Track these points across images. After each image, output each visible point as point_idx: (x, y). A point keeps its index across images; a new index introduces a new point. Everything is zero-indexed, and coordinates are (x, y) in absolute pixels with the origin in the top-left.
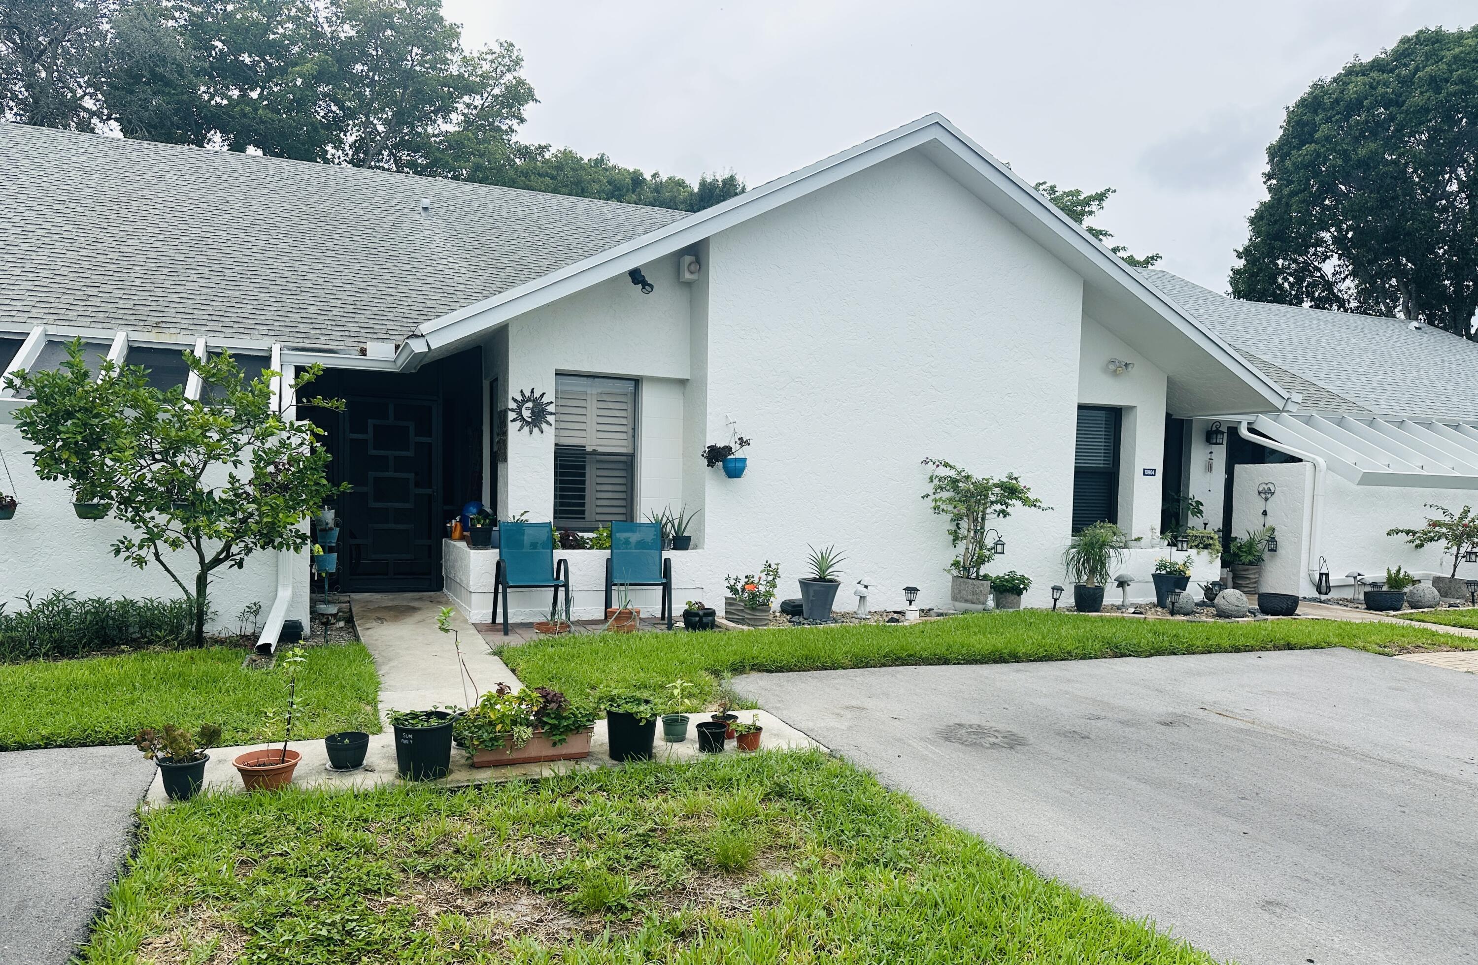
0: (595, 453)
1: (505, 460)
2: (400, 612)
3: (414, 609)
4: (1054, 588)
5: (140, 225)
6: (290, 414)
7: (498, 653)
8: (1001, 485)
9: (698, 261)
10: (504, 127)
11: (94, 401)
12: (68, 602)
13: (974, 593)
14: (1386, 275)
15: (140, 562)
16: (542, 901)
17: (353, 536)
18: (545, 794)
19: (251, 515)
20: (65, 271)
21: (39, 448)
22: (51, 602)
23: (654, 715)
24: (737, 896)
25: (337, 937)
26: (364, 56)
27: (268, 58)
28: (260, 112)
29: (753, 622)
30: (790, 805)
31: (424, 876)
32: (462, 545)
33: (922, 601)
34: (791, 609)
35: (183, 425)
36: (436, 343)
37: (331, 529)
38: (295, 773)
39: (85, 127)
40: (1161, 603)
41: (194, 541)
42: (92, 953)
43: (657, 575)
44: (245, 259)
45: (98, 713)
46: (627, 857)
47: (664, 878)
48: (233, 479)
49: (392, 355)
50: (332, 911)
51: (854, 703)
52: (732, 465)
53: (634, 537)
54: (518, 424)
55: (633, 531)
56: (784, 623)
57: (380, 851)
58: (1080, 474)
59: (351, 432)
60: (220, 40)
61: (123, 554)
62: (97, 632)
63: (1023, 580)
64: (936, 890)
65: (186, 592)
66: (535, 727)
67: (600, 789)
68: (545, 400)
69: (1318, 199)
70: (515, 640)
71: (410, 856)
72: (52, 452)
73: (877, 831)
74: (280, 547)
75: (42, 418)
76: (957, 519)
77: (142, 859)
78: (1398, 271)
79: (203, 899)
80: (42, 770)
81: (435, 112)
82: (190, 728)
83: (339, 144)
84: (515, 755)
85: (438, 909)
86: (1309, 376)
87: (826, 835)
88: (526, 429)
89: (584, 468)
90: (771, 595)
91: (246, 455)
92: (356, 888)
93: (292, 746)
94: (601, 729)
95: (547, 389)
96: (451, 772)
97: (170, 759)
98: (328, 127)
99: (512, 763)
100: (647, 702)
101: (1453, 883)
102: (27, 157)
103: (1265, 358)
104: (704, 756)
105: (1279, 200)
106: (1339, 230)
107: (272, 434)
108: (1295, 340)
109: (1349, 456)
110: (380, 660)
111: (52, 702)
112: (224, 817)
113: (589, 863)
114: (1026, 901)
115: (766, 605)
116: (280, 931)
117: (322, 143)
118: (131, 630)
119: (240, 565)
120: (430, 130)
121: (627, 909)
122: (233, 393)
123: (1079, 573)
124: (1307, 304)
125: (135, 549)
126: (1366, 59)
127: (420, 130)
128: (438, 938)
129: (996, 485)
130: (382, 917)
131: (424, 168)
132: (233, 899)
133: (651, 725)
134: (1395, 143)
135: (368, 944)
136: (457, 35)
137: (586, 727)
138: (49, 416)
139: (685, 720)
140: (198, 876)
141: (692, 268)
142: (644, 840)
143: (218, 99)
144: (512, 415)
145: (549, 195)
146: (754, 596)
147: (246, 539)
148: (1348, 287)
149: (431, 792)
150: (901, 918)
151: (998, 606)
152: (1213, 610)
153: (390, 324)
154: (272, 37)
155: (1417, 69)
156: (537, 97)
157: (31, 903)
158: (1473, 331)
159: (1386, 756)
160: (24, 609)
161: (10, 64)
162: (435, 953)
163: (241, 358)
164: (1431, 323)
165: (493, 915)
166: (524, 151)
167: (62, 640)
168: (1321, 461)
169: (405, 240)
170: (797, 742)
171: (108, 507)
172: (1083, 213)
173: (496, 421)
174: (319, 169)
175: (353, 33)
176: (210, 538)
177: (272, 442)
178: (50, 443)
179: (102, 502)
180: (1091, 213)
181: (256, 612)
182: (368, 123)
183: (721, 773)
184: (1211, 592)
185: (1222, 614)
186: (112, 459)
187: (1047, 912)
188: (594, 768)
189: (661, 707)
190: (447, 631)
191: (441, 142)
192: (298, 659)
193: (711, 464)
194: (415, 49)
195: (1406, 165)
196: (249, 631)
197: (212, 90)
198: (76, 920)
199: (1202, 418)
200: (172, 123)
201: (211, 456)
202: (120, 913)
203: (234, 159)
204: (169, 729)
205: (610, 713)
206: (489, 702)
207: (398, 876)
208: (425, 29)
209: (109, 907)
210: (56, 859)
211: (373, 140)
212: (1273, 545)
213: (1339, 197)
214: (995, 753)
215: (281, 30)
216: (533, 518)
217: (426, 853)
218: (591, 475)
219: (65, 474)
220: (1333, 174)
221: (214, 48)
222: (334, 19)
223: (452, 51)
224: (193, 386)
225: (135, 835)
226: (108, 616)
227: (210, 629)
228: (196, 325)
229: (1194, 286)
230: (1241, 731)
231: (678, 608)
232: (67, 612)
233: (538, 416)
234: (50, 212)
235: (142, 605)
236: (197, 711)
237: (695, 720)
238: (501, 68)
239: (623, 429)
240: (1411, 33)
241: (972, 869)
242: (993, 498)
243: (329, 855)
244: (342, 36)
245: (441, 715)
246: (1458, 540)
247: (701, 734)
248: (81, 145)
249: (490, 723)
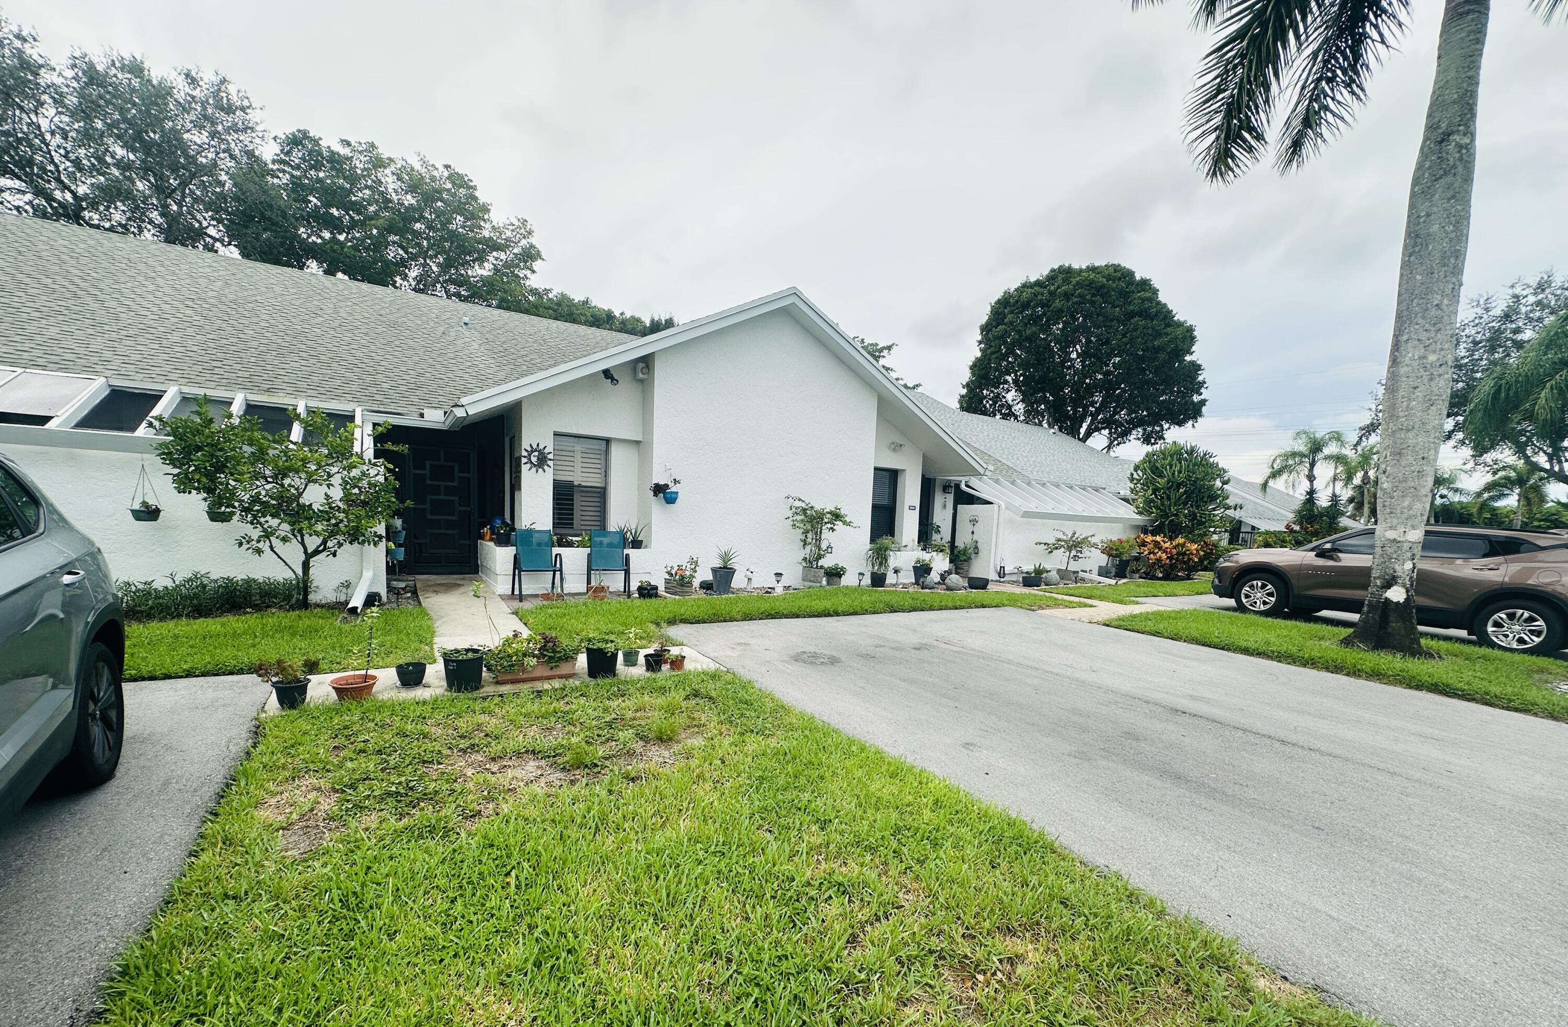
0: (580, 486)
1: (520, 489)
2: (449, 587)
3: (459, 585)
4: (860, 574)
5: (255, 320)
6: (369, 454)
7: (516, 613)
8: (831, 513)
9: (647, 367)
10: (522, 276)
11: (219, 439)
12: (204, 579)
13: (815, 576)
14: (1038, 402)
15: (259, 551)
16: (543, 763)
17: (416, 537)
18: (545, 699)
19: (342, 521)
20: (195, 348)
21: (176, 471)
22: (190, 580)
23: (617, 650)
24: (667, 756)
25: (403, 791)
26: (421, 218)
27: (351, 213)
28: (346, 250)
29: (683, 594)
30: (701, 702)
31: (464, 751)
32: (491, 544)
33: (785, 581)
34: (706, 586)
35: (289, 458)
36: (472, 411)
37: (400, 532)
38: (374, 690)
39: (210, 249)
40: (917, 583)
41: (299, 538)
42: (221, 811)
43: (620, 562)
44: (335, 349)
45: (227, 653)
46: (598, 736)
47: (622, 746)
48: (327, 497)
49: (443, 419)
50: (400, 775)
51: (742, 641)
52: (668, 496)
53: (606, 541)
54: (529, 466)
55: (605, 536)
56: (702, 594)
57: (434, 736)
58: (875, 507)
59: (414, 468)
60: (314, 196)
61: (245, 546)
62: (227, 600)
63: (843, 569)
64: (785, 745)
65: (294, 572)
66: (538, 658)
67: (581, 695)
68: (546, 451)
69: (1005, 357)
70: (527, 605)
71: (455, 739)
72: (186, 474)
73: (753, 714)
74: (363, 542)
75: (177, 450)
76: (806, 532)
77: (261, 748)
78: (1045, 400)
79: (306, 772)
80: (184, 692)
81: (474, 261)
82: (297, 662)
83: (405, 277)
84: (525, 676)
85: (473, 771)
86: (997, 457)
87: (723, 717)
88: (534, 469)
89: (573, 495)
90: (694, 577)
91: (336, 480)
92: (417, 760)
93: (371, 672)
94: (582, 660)
95: (548, 444)
96: (483, 687)
97: (281, 682)
98: (397, 264)
99: (524, 681)
100: (612, 642)
101: (1059, 729)
102: (162, 266)
103: (975, 445)
104: (648, 674)
105: (985, 356)
106: (1016, 375)
107: (355, 467)
108: (991, 436)
109: (1017, 502)
110: (435, 617)
111: (192, 647)
112: (322, 719)
113: (574, 740)
114: (836, 749)
115: (690, 584)
116: (362, 789)
117: (392, 275)
118: (254, 598)
119: (334, 554)
120: (470, 272)
121: (598, 766)
122: (325, 438)
123: (873, 565)
124: (998, 417)
125: (254, 543)
126: (1033, 279)
127: (463, 272)
128: (472, 788)
129: (828, 513)
130: (434, 778)
131: (468, 297)
132: (328, 771)
133: (615, 656)
134: (1046, 328)
135: (424, 794)
136: (488, 211)
137: (572, 658)
138: (184, 448)
139: (637, 653)
140: (302, 757)
141: (644, 370)
142: (610, 725)
143: (314, 238)
144: (524, 460)
145: (551, 321)
146: (682, 578)
147: (338, 537)
148: (1019, 408)
149: (469, 699)
150: (764, 762)
151: (828, 584)
152: (944, 587)
153: (441, 399)
154: (354, 199)
155: (1058, 287)
156: (543, 257)
157: (174, 781)
158: (1081, 436)
159: (1030, 664)
160: (170, 584)
161: (146, 198)
162: (470, 797)
163: (332, 416)
164: (1060, 430)
165: (510, 773)
166: (534, 292)
167: (201, 605)
168: (1003, 504)
169: (452, 343)
170: (709, 665)
171: (232, 514)
172: (879, 357)
173: (514, 464)
174: (389, 292)
175: (413, 202)
176: (311, 535)
177: (355, 473)
178: (184, 468)
179: (228, 510)
180: (884, 357)
181: (348, 587)
182: (425, 265)
183: (659, 684)
184: (943, 577)
185: (949, 589)
186: (235, 480)
187: (848, 754)
188: (577, 683)
189: (621, 644)
190: (479, 597)
191: (477, 282)
192: (375, 615)
193: (655, 495)
194: (458, 217)
195: (1051, 341)
196: (343, 599)
197: (309, 231)
198: (208, 791)
199: (941, 478)
200: (279, 252)
201: (310, 480)
202: (243, 783)
203: (328, 281)
204: (279, 662)
205: (588, 649)
206: (508, 643)
207: (446, 752)
208: (465, 204)
209: (234, 780)
210: (194, 751)
211: (429, 276)
212: (976, 550)
213: (1016, 356)
214: (823, 668)
215: (360, 195)
216: (538, 527)
217: (465, 737)
218: (577, 499)
219: (198, 489)
220: (1013, 344)
221: (310, 202)
222: (400, 190)
223: (484, 220)
224: (297, 432)
225: (256, 733)
226: (235, 589)
227: (313, 598)
228: (298, 392)
229: (939, 403)
230: (956, 652)
231: (634, 586)
232: (204, 586)
233: (542, 461)
234: (182, 306)
235: (261, 581)
236: (303, 651)
237: (643, 653)
238: (518, 236)
239: (599, 471)
240: (1056, 267)
241: (807, 732)
242: (826, 520)
243: (398, 741)
244: (406, 203)
245: (475, 651)
246: (1070, 549)
247: (647, 662)
248: (206, 260)
249: (509, 656)
